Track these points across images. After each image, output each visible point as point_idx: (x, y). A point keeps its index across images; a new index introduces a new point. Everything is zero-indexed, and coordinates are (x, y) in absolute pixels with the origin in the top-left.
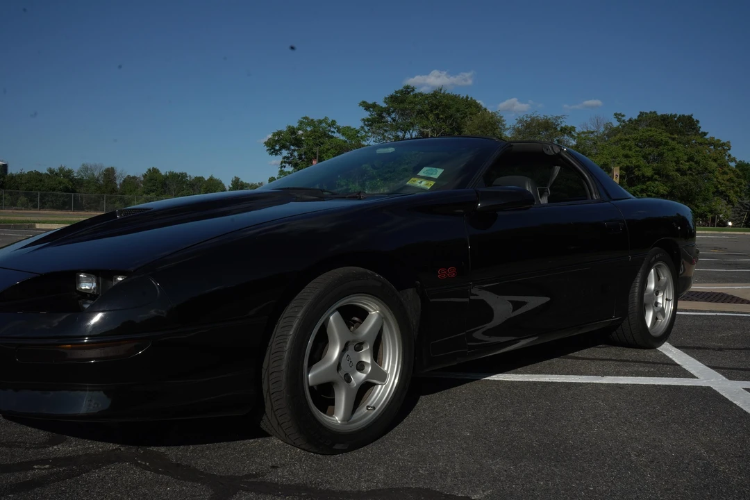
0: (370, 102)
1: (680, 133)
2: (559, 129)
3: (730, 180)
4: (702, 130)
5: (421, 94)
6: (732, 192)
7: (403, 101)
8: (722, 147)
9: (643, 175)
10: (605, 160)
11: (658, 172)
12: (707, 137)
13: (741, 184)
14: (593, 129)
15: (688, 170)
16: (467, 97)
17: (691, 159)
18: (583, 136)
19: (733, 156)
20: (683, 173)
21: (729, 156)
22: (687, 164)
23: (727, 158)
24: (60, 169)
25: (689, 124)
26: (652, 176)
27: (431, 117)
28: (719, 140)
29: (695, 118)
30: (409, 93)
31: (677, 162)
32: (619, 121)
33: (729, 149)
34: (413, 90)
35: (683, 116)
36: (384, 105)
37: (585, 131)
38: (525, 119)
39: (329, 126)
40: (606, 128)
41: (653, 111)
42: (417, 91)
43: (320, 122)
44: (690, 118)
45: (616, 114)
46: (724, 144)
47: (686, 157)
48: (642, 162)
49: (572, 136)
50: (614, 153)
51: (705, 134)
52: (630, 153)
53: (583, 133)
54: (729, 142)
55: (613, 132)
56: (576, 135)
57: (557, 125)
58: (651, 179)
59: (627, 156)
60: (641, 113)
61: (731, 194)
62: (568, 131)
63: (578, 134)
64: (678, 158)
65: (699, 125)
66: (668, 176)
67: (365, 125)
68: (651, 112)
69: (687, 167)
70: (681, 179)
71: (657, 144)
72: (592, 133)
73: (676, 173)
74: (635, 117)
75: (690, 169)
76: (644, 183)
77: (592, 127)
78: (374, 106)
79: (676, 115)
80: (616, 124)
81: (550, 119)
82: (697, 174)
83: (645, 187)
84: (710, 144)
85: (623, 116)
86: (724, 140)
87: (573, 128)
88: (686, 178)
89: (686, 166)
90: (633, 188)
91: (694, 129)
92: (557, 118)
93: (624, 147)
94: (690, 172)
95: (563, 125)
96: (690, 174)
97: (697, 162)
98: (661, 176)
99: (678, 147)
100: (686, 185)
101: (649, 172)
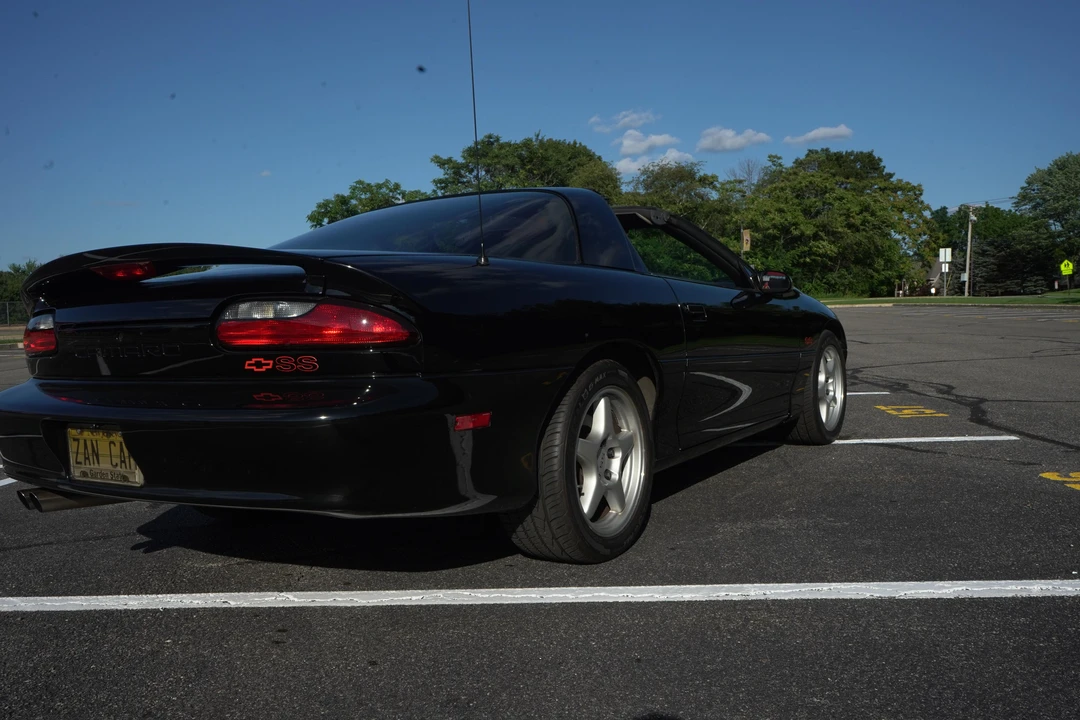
0: (445, 157)
1: (856, 176)
2: (697, 179)
4: (886, 171)
5: (509, 144)
7: (485, 155)
8: (912, 191)
9: (803, 235)
10: (752, 217)
11: (822, 228)
12: (893, 179)
14: (741, 175)
15: (861, 225)
16: (575, 143)
17: (865, 210)
18: (728, 186)
19: (926, 203)
20: (855, 229)
21: (922, 202)
22: (859, 216)
23: (919, 205)
24: (28, 265)
25: (869, 165)
27: (522, 173)
28: (908, 183)
29: (876, 155)
30: (492, 144)
31: (848, 216)
32: (775, 165)
33: (921, 194)
34: (498, 140)
35: (861, 153)
36: (461, 160)
37: (732, 179)
38: (651, 168)
39: (391, 191)
40: (762, 174)
41: (825, 148)
42: (503, 140)
43: (379, 186)
44: (870, 155)
46: (915, 188)
47: (857, 209)
48: (801, 218)
49: (714, 187)
50: (765, 208)
51: (891, 175)
53: (730, 182)
54: (920, 185)
55: (770, 178)
56: (718, 186)
57: (694, 174)
58: (816, 237)
59: (781, 211)
60: (810, 151)
62: (705, 181)
63: (723, 184)
64: (847, 209)
65: (882, 164)
66: (834, 233)
67: (438, 188)
68: (822, 150)
69: (860, 220)
70: (852, 238)
71: (820, 192)
72: (740, 182)
73: (846, 229)
74: (802, 156)
75: (864, 222)
76: (805, 243)
78: (450, 161)
79: (853, 152)
81: (684, 167)
82: (872, 230)
83: (806, 249)
84: (895, 190)
85: (780, 158)
86: (914, 183)
87: (715, 177)
88: (859, 236)
89: (857, 220)
91: (876, 169)
92: (693, 165)
93: (778, 199)
94: (863, 227)
95: (702, 173)
96: (864, 230)
97: (873, 214)
98: (828, 233)
99: (849, 195)
100: (859, 244)
101: (809, 231)
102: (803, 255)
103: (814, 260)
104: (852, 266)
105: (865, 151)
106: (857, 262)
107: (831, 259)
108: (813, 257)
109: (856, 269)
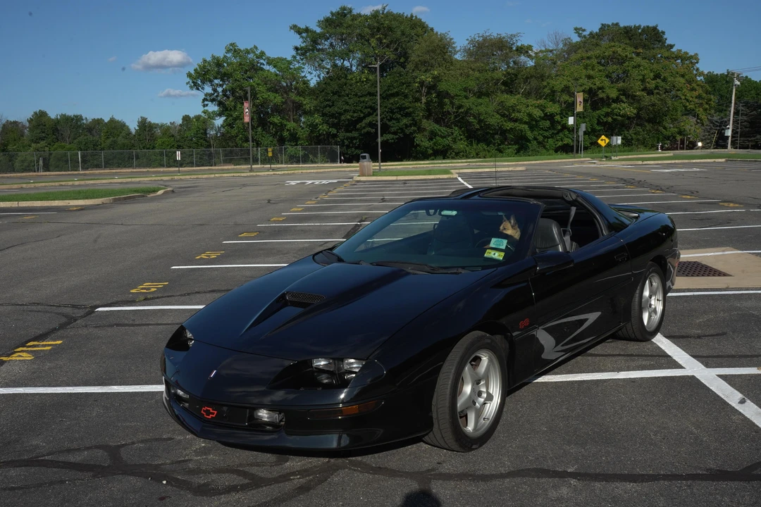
0: (303, 26)
1: (644, 47)
2: (514, 49)
3: (699, 97)
4: (668, 42)
5: (359, 15)
6: (701, 109)
7: (340, 25)
8: (690, 60)
9: (608, 97)
10: (565, 83)
11: (624, 92)
12: (674, 50)
13: (711, 100)
14: (552, 46)
15: (655, 89)
16: (412, 16)
17: (657, 76)
18: (541, 55)
19: (701, 70)
20: (650, 93)
21: (698, 69)
22: (653, 82)
23: (695, 72)
25: (653, 37)
26: (618, 98)
27: (374, 42)
28: (686, 53)
29: (660, 29)
30: (345, 15)
31: (643, 81)
32: (579, 36)
33: (697, 63)
34: (350, 11)
35: (648, 27)
36: (319, 30)
37: (543, 49)
38: (477, 39)
39: (257, 58)
40: (565, 45)
41: (615, 22)
42: (355, 12)
43: (248, 52)
44: (655, 29)
45: (576, 29)
46: (691, 57)
47: (652, 75)
48: (607, 83)
49: (529, 56)
50: (576, 74)
51: (672, 46)
52: (592, 73)
53: (541, 51)
54: (697, 54)
55: (572, 48)
56: (534, 55)
57: (512, 45)
58: (617, 100)
59: (589, 77)
60: (603, 25)
61: (700, 111)
62: (523, 50)
63: (536, 53)
64: (644, 76)
65: (665, 37)
66: (633, 97)
67: (297, 54)
68: (613, 24)
69: (654, 85)
70: (647, 100)
71: (621, 61)
72: (551, 51)
73: (643, 93)
74: (596, 29)
75: (657, 87)
76: (609, 105)
77: (550, 43)
78: (307, 30)
79: (640, 26)
80: (576, 39)
81: (504, 38)
82: (664, 93)
83: (609, 110)
84: (677, 58)
85: (584, 30)
86: (691, 53)
87: (530, 47)
88: (654, 99)
89: (651, 85)
90: (597, 112)
91: (659, 41)
92: (512, 36)
93: (586, 67)
94: (656, 91)
95: (519, 44)
96: (657, 93)
97: (664, 80)
98: (627, 96)
99: (644, 63)
100: (653, 105)
101: (613, 94)
102: (607, 115)
103: (615, 120)
104: (646, 124)
105: (650, 25)
106: (649, 121)
107: (629, 118)
108: (615, 117)
109: (648, 126)
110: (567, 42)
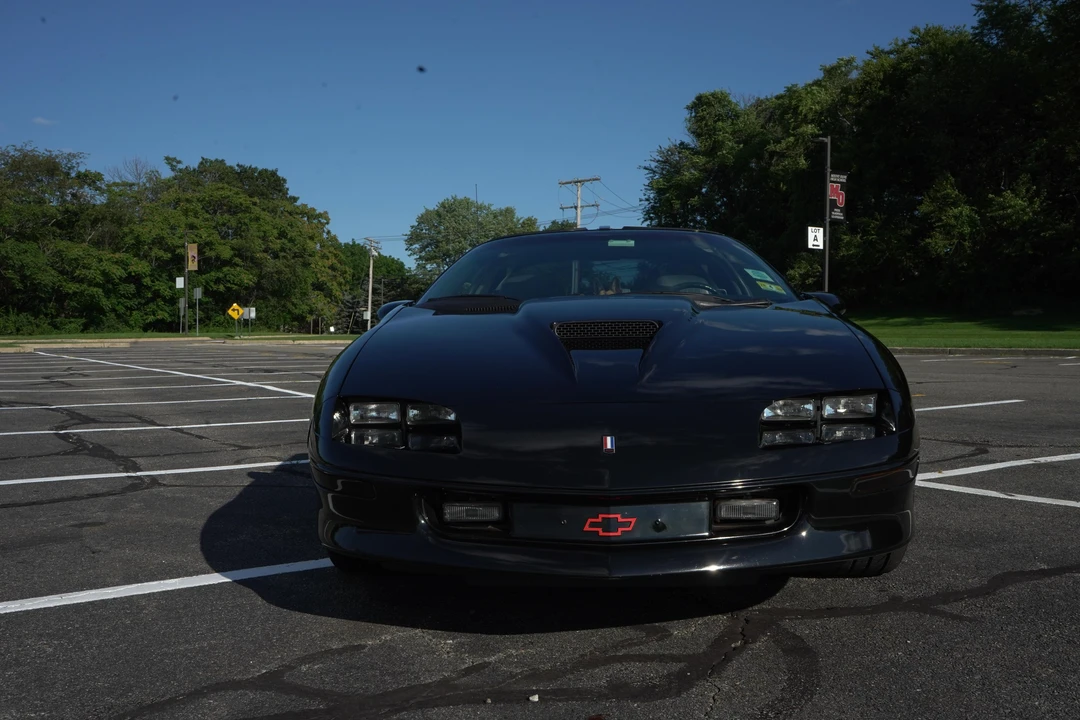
1: (262, 195)
2: (73, 175)
3: (332, 268)
4: (291, 193)
6: (334, 283)
8: (317, 219)
9: (218, 258)
10: (157, 231)
11: (239, 252)
12: (298, 203)
13: (346, 272)
14: (131, 179)
15: (281, 251)
17: (282, 235)
18: (116, 189)
19: (332, 233)
20: (276, 256)
21: (329, 232)
22: (278, 241)
23: (325, 235)
25: (268, 185)
26: (231, 260)
28: (313, 210)
29: (280, 174)
31: (264, 238)
32: (173, 170)
33: (328, 223)
35: (266, 170)
37: (118, 181)
38: (12, 153)
40: (150, 180)
41: (220, 159)
44: (274, 174)
45: (167, 159)
46: (320, 215)
47: (275, 232)
48: (216, 237)
49: (98, 189)
50: (172, 222)
51: (295, 199)
52: (195, 221)
53: (116, 184)
54: (326, 213)
55: (159, 187)
56: (105, 188)
57: (70, 169)
58: (228, 263)
59: (191, 226)
60: (203, 159)
61: (334, 287)
62: (89, 179)
63: (108, 186)
64: (265, 232)
65: (287, 186)
66: (252, 259)
68: (216, 160)
69: (279, 246)
70: (271, 264)
71: (233, 210)
72: (131, 185)
73: (265, 255)
74: (194, 164)
75: (283, 249)
76: (219, 269)
77: (129, 176)
79: (256, 168)
80: (166, 173)
81: (57, 156)
82: (293, 258)
83: (221, 275)
84: (302, 214)
85: (179, 162)
86: (319, 210)
87: (98, 177)
88: (279, 263)
89: (276, 245)
90: (204, 276)
91: (280, 191)
92: (72, 156)
93: (186, 213)
94: (282, 254)
95: (82, 169)
96: (284, 257)
97: (291, 240)
98: (240, 256)
99: (267, 216)
100: (279, 272)
101: (226, 253)
102: (218, 281)
103: (229, 289)
104: (270, 297)
105: (270, 169)
106: (274, 293)
107: (247, 288)
108: (229, 285)
109: (273, 301)
110: (153, 176)
